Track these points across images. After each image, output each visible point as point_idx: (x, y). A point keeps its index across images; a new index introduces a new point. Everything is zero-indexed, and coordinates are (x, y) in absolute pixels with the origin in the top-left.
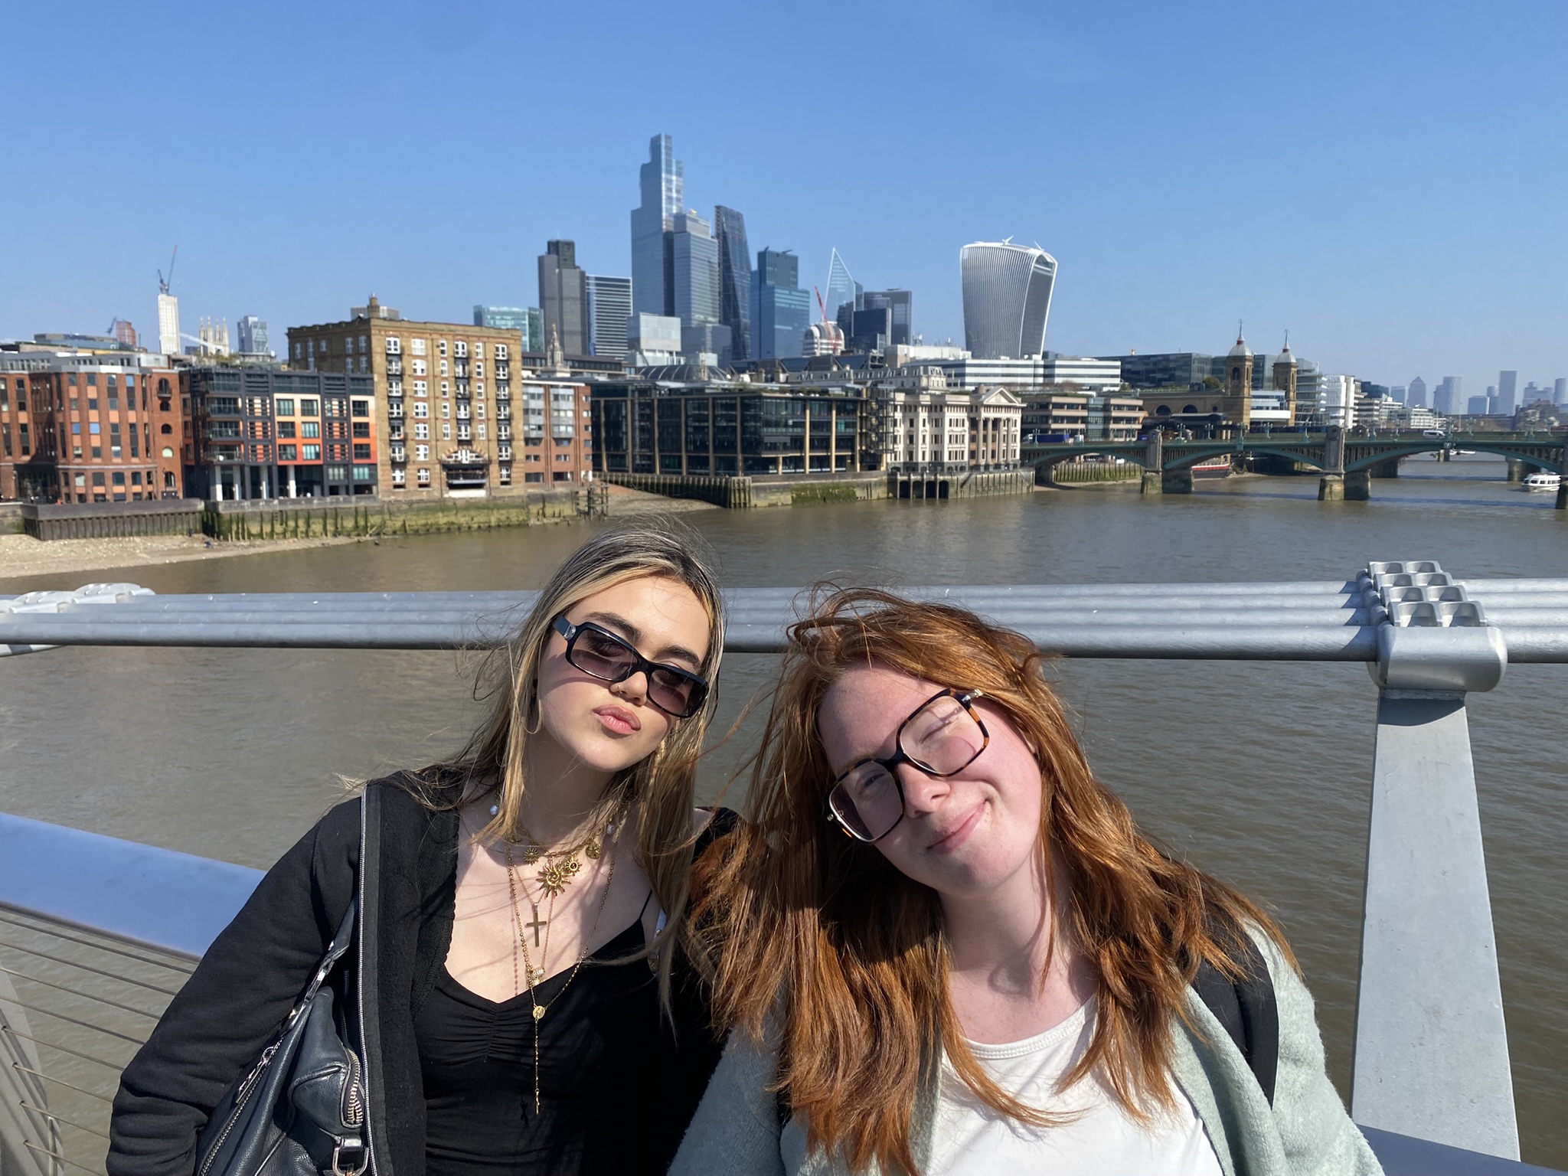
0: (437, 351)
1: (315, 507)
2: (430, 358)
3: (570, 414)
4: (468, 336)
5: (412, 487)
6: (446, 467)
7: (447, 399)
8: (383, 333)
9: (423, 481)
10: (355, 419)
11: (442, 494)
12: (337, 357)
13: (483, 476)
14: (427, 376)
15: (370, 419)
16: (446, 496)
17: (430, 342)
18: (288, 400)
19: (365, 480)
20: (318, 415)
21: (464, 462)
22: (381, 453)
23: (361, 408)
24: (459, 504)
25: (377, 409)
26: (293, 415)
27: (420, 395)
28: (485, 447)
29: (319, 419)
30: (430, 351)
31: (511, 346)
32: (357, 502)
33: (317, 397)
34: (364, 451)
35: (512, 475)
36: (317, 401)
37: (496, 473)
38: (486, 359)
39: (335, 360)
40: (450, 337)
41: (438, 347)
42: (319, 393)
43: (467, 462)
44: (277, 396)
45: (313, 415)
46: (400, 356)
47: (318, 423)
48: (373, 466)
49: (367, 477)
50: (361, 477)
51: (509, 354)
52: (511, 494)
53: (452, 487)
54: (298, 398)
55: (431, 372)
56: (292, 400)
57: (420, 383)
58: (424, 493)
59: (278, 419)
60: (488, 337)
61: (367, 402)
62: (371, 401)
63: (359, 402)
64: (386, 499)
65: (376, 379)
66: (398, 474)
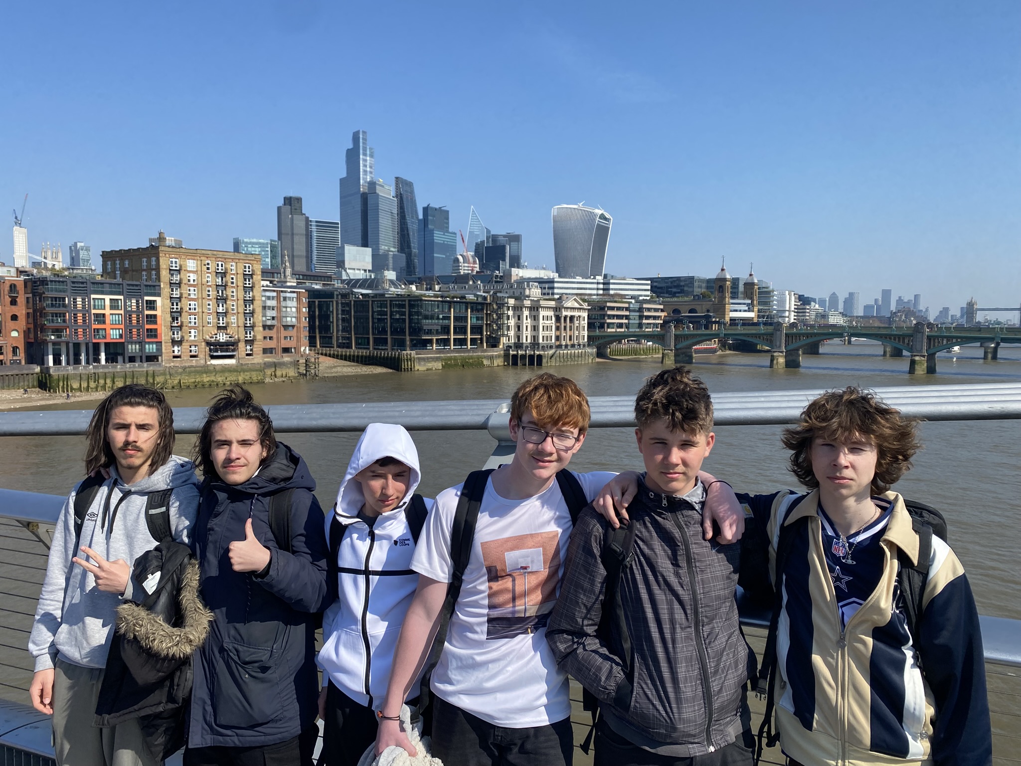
0: (204, 268)
1: (118, 370)
2: (199, 272)
3: (294, 310)
4: (225, 259)
5: (185, 357)
6: (209, 344)
7: (210, 300)
8: (167, 256)
9: (193, 353)
10: (147, 312)
11: (206, 362)
12: (137, 271)
13: (233, 350)
14: (197, 284)
15: (158, 312)
16: (209, 363)
17: (199, 262)
18: (101, 299)
19: (153, 352)
20: (121, 309)
21: (221, 341)
22: (165, 335)
23: (151, 305)
24: (217, 368)
25: (163, 305)
26: (105, 309)
27: (192, 296)
28: (236, 331)
29: (122, 312)
30: (199, 268)
31: (254, 265)
32: (147, 367)
33: (121, 297)
34: (153, 333)
35: (254, 350)
36: (121, 300)
37: (242, 348)
38: (237, 274)
39: (134, 273)
40: (214, 259)
41: (205, 265)
42: (123, 295)
43: (224, 341)
44: (93, 296)
45: (118, 309)
46: (179, 271)
47: (121, 314)
48: (159, 344)
49: (155, 351)
50: (151, 351)
51: (253, 270)
52: (253, 362)
53: (213, 357)
54: (108, 298)
55: (200, 281)
56: (104, 299)
57: (192, 289)
58: (194, 361)
59: (93, 311)
60: (239, 259)
61: (156, 301)
62: (158, 300)
63: (150, 301)
64: (168, 365)
65: (162, 286)
66: (176, 348)
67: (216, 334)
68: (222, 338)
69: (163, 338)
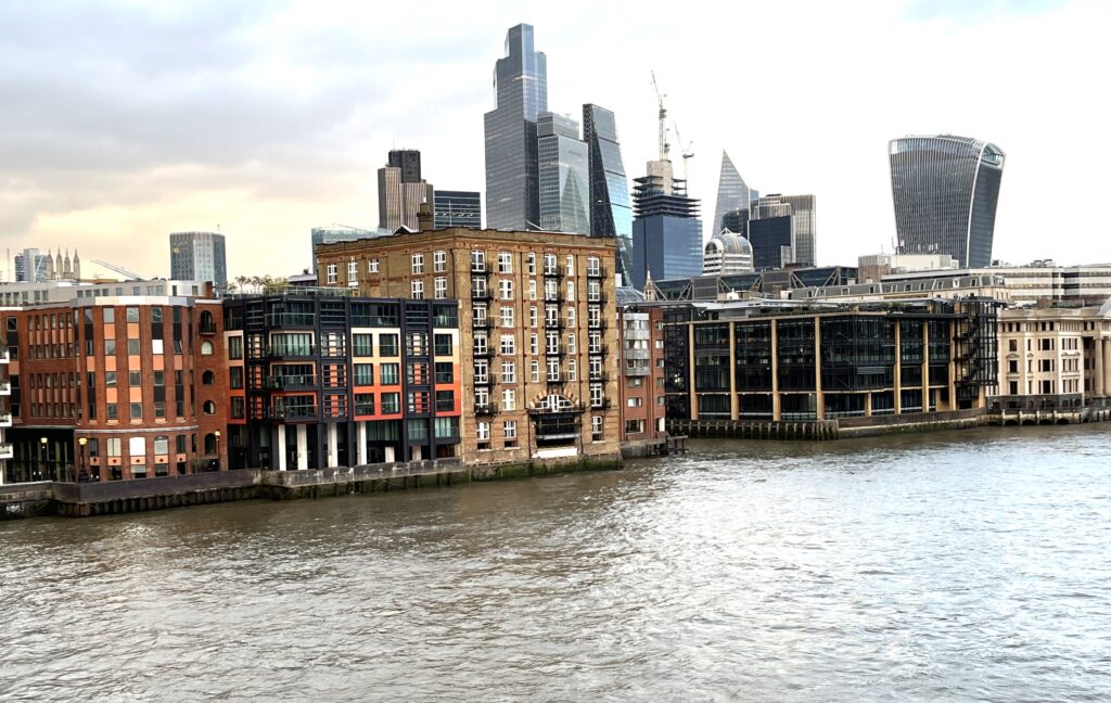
0: (526, 267)
2: (518, 277)
3: (645, 344)
4: (559, 248)
5: (498, 445)
6: (533, 416)
7: (535, 330)
8: (467, 246)
9: (509, 438)
10: (438, 359)
11: (530, 455)
12: (399, 279)
14: (515, 301)
15: (454, 359)
16: (534, 456)
17: (518, 257)
18: (366, 335)
19: (446, 438)
20: (397, 355)
21: (554, 411)
23: (444, 345)
24: (549, 465)
25: (462, 345)
26: (371, 355)
27: (507, 325)
28: (577, 393)
29: (397, 360)
30: (518, 269)
31: (605, 259)
32: (439, 467)
33: (397, 331)
34: (447, 402)
35: (606, 426)
36: (397, 335)
37: (590, 423)
38: (578, 277)
39: (391, 284)
40: (540, 250)
41: (527, 262)
42: (399, 326)
43: (557, 411)
44: (355, 330)
45: (391, 355)
46: (487, 274)
47: (397, 364)
48: (455, 421)
49: (449, 435)
53: (542, 444)
54: (376, 332)
55: (519, 295)
56: (371, 335)
57: (506, 309)
58: (511, 454)
60: (580, 249)
61: (451, 335)
62: (454, 332)
63: (442, 335)
64: (470, 463)
65: (460, 307)
66: (482, 428)
67: (545, 399)
68: (554, 405)
69: (463, 409)
